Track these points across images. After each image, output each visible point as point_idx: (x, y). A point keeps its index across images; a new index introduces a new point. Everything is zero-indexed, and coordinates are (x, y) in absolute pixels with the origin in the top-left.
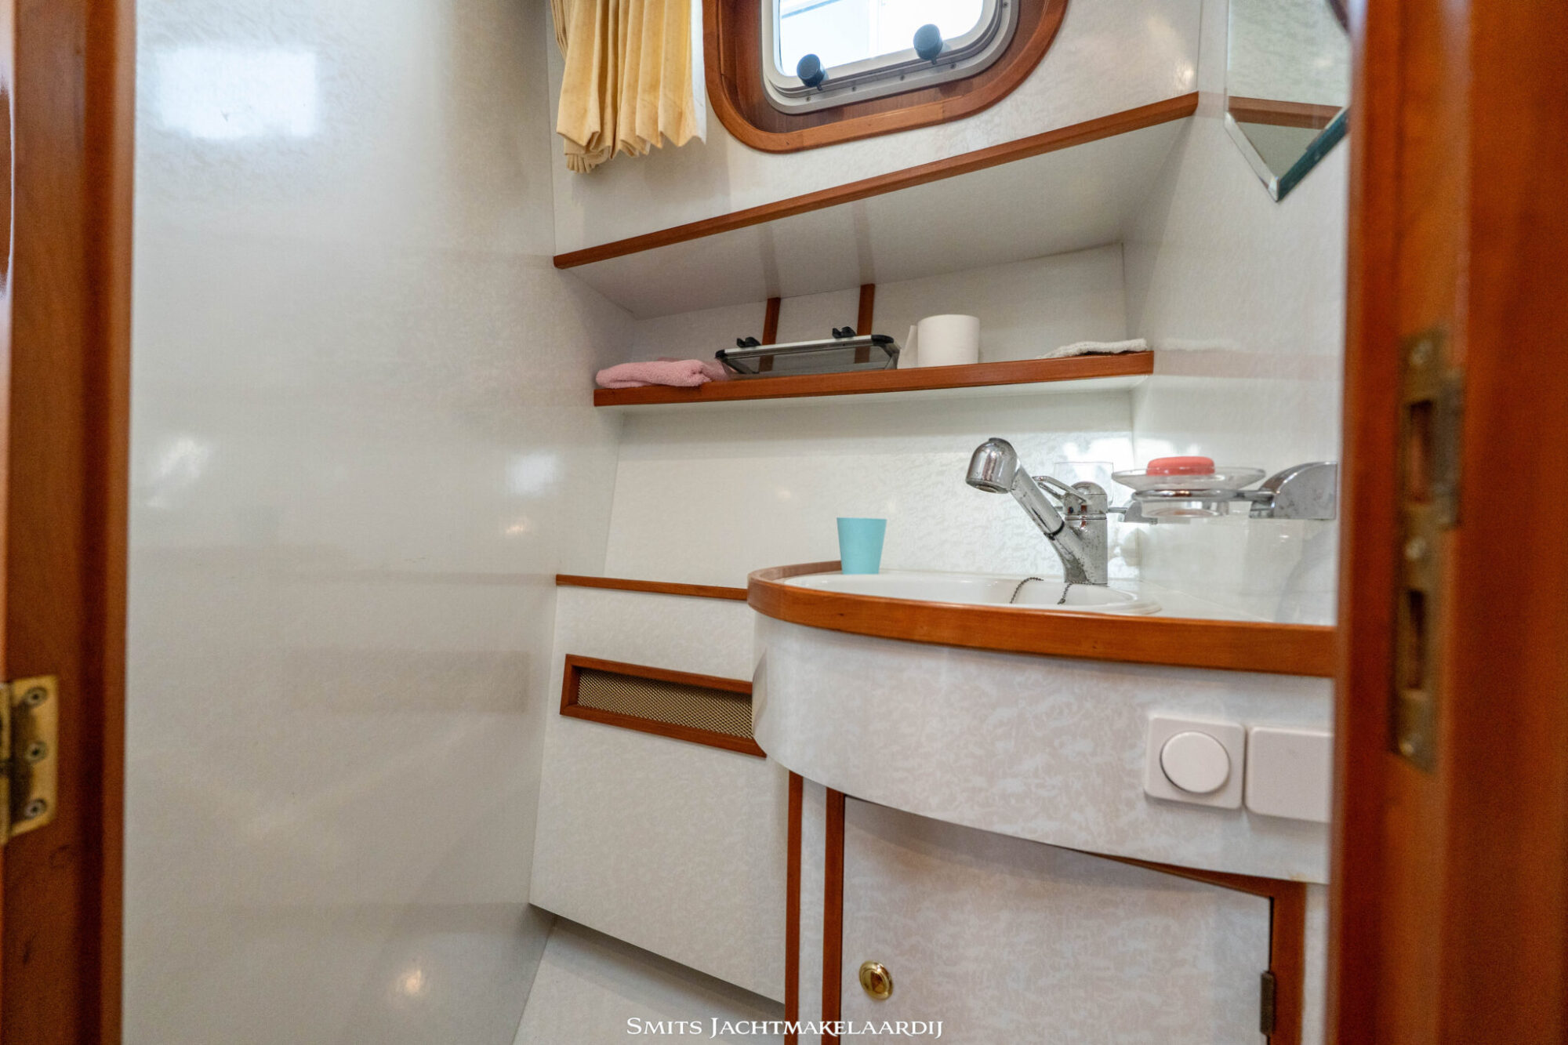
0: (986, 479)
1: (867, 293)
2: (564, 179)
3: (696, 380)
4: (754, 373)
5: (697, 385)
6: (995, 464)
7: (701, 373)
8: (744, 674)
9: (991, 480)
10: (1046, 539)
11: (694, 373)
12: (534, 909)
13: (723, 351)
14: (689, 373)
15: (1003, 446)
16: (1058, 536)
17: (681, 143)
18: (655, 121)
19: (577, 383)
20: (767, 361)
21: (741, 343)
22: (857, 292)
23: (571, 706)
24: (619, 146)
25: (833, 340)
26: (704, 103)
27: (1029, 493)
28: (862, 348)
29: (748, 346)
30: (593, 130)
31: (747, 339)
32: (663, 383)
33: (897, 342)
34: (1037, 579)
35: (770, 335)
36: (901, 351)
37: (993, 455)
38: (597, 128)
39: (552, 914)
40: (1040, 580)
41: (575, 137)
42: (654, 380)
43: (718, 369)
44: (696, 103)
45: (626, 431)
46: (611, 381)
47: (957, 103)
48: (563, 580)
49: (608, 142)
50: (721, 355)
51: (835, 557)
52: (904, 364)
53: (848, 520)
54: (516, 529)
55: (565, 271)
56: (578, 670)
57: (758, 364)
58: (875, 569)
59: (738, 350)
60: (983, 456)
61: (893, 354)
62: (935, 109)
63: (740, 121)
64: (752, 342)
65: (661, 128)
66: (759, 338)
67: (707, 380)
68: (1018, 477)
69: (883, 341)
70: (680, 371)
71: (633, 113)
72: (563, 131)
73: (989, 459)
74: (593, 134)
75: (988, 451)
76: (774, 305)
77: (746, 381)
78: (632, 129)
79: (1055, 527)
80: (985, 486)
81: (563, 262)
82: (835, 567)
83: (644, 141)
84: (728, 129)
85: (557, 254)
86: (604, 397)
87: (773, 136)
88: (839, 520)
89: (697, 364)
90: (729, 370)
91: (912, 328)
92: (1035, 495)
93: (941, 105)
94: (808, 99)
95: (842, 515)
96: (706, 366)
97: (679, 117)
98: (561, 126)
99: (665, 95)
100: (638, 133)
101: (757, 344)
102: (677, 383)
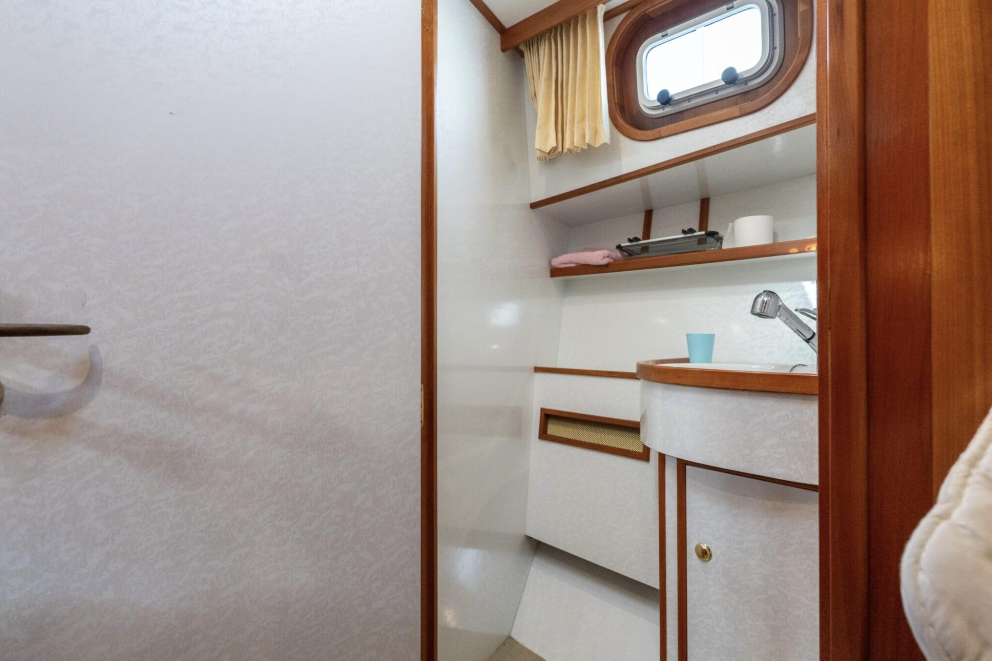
0: (761, 312)
1: (705, 203)
2: (534, 166)
3: (606, 261)
4: (638, 254)
5: (606, 264)
6: (766, 304)
7: (608, 257)
8: (636, 418)
9: (764, 313)
10: (805, 343)
11: (604, 258)
12: (529, 539)
13: (620, 245)
14: (602, 258)
15: (771, 294)
16: (812, 340)
17: (598, 145)
18: (584, 137)
19: (542, 266)
20: (645, 248)
21: (630, 240)
22: (698, 204)
23: (544, 435)
24: (565, 150)
25: (682, 236)
26: (608, 124)
27: (789, 318)
28: (702, 238)
29: (634, 242)
30: (553, 146)
31: (633, 238)
32: (587, 263)
33: (721, 233)
34: (803, 365)
35: (647, 235)
36: (724, 238)
37: (765, 299)
38: (555, 145)
39: (538, 540)
40: (805, 365)
41: (543, 149)
42: (582, 262)
43: (618, 254)
44: (605, 126)
45: (566, 290)
46: (559, 264)
47: (749, 105)
48: (538, 370)
49: (560, 150)
50: (619, 247)
51: (686, 356)
52: (726, 245)
53: (691, 335)
54: (495, 347)
55: (534, 210)
56: (548, 416)
57: (640, 251)
58: (710, 362)
59: (628, 244)
60: (760, 300)
61: (720, 240)
62: (735, 110)
63: (627, 127)
64: (637, 239)
65: (587, 141)
66: (640, 236)
67: (611, 260)
68: (781, 309)
69: (713, 234)
70: (597, 257)
71: (572, 134)
72: (538, 148)
73: (763, 301)
74: (553, 148)
75: (762, 297)
76: (649, 214)
77: (634, 260)
78: (573, 142)
79: (808, 336)
80: (760, 315)
81: (534, 206)
82: (687, 360)
83: (578, 147)
84: (620, 132)
85: (532, 202)
86: (555, 272)
87: (645, 132)
88: (687, 335)
89: (606, 252)
90: (624, 254)
91: (730, 225)
92: (793, 319)
93: (739, 108)
94: (664, 110)
95: (689, 333)
96: (611, 253)
97: (595, 132)
98: (537, 146)
99: (589, 124)
100: (575, 145)
101: (640, 240)
102: (595, 264)
